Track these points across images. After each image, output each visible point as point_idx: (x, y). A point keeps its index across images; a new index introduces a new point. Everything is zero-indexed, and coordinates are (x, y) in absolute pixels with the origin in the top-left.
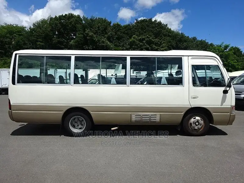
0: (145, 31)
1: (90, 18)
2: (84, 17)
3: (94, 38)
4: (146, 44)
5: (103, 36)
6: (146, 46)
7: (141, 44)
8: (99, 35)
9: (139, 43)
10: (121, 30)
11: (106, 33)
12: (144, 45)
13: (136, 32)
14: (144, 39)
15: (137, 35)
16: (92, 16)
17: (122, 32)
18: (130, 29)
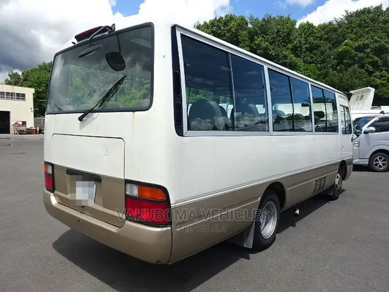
0: (367, 29)
1: (262, 18)
2: (251, 18)
3: (270, 51)
4: (372, 54)
5: (285, 46)
6: (372, 58)
7: (360, 55)
8: (277, 45)
9: (357, 54)
10: (315, 33)
11: (290, 41)
12: (368, 57)
13: (348, 33)
14: (366, 46)
15: (351, 39)
16: (267, 14)
17: (317, 37)
18: (335, 30)
